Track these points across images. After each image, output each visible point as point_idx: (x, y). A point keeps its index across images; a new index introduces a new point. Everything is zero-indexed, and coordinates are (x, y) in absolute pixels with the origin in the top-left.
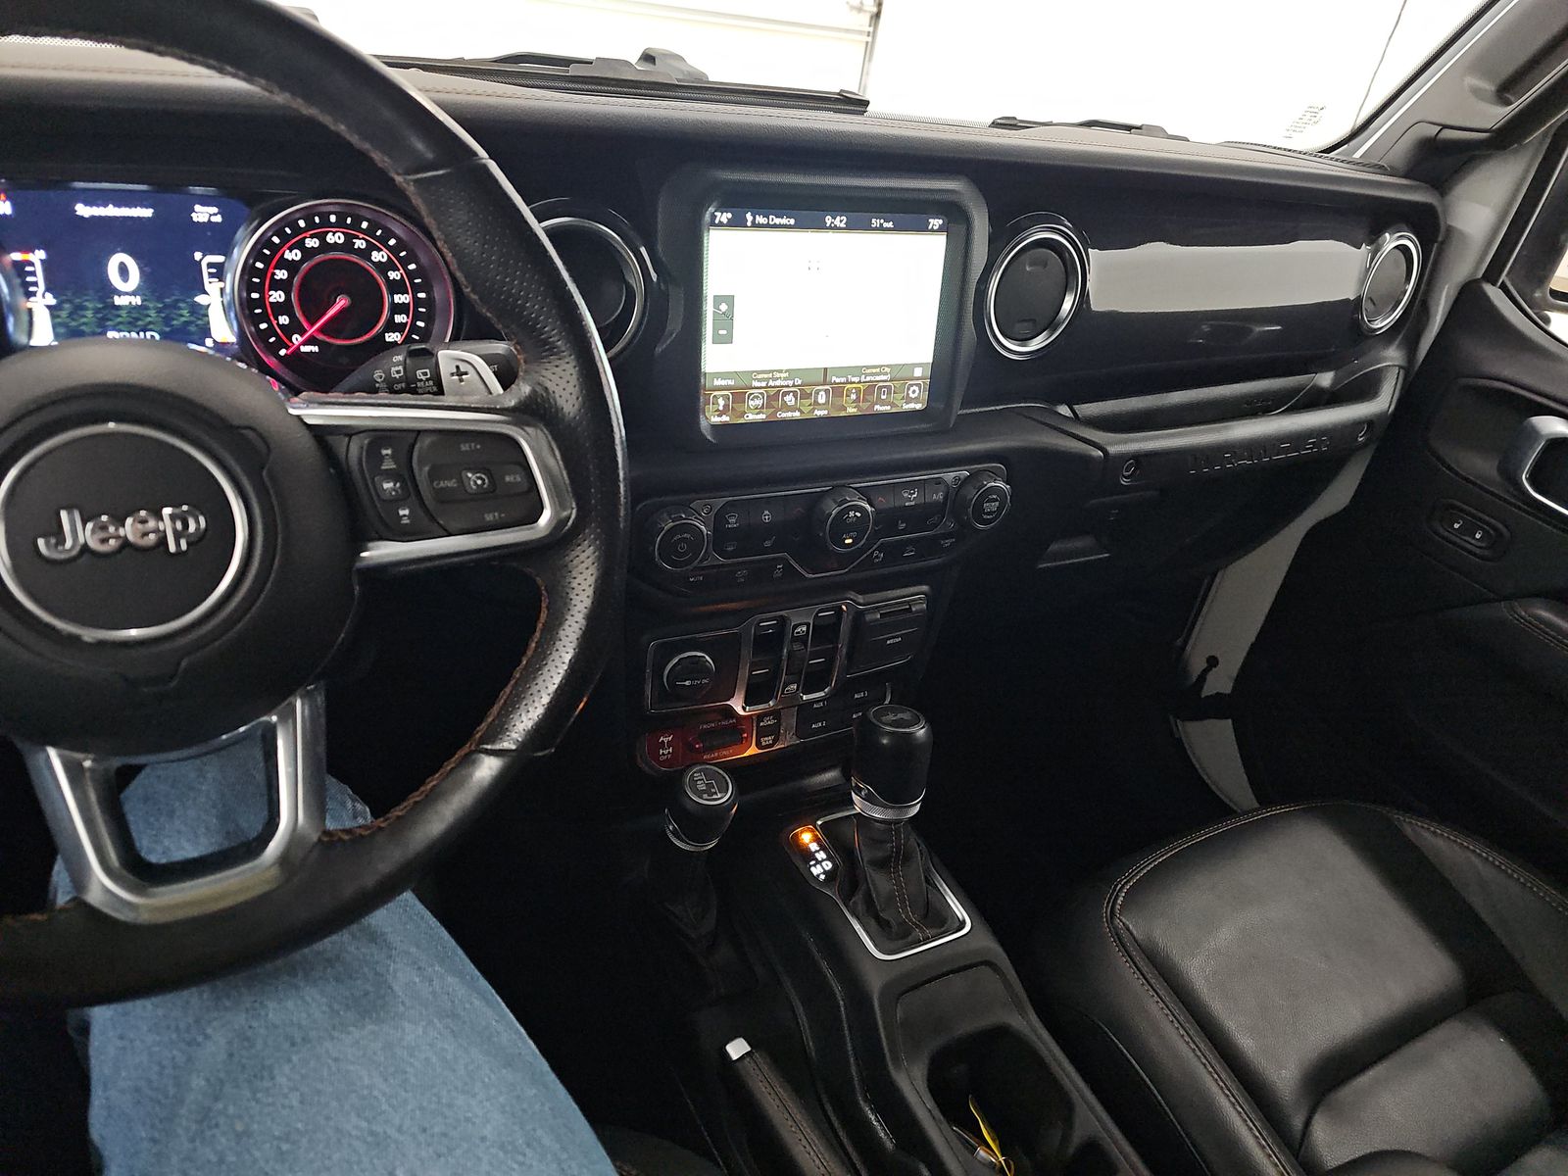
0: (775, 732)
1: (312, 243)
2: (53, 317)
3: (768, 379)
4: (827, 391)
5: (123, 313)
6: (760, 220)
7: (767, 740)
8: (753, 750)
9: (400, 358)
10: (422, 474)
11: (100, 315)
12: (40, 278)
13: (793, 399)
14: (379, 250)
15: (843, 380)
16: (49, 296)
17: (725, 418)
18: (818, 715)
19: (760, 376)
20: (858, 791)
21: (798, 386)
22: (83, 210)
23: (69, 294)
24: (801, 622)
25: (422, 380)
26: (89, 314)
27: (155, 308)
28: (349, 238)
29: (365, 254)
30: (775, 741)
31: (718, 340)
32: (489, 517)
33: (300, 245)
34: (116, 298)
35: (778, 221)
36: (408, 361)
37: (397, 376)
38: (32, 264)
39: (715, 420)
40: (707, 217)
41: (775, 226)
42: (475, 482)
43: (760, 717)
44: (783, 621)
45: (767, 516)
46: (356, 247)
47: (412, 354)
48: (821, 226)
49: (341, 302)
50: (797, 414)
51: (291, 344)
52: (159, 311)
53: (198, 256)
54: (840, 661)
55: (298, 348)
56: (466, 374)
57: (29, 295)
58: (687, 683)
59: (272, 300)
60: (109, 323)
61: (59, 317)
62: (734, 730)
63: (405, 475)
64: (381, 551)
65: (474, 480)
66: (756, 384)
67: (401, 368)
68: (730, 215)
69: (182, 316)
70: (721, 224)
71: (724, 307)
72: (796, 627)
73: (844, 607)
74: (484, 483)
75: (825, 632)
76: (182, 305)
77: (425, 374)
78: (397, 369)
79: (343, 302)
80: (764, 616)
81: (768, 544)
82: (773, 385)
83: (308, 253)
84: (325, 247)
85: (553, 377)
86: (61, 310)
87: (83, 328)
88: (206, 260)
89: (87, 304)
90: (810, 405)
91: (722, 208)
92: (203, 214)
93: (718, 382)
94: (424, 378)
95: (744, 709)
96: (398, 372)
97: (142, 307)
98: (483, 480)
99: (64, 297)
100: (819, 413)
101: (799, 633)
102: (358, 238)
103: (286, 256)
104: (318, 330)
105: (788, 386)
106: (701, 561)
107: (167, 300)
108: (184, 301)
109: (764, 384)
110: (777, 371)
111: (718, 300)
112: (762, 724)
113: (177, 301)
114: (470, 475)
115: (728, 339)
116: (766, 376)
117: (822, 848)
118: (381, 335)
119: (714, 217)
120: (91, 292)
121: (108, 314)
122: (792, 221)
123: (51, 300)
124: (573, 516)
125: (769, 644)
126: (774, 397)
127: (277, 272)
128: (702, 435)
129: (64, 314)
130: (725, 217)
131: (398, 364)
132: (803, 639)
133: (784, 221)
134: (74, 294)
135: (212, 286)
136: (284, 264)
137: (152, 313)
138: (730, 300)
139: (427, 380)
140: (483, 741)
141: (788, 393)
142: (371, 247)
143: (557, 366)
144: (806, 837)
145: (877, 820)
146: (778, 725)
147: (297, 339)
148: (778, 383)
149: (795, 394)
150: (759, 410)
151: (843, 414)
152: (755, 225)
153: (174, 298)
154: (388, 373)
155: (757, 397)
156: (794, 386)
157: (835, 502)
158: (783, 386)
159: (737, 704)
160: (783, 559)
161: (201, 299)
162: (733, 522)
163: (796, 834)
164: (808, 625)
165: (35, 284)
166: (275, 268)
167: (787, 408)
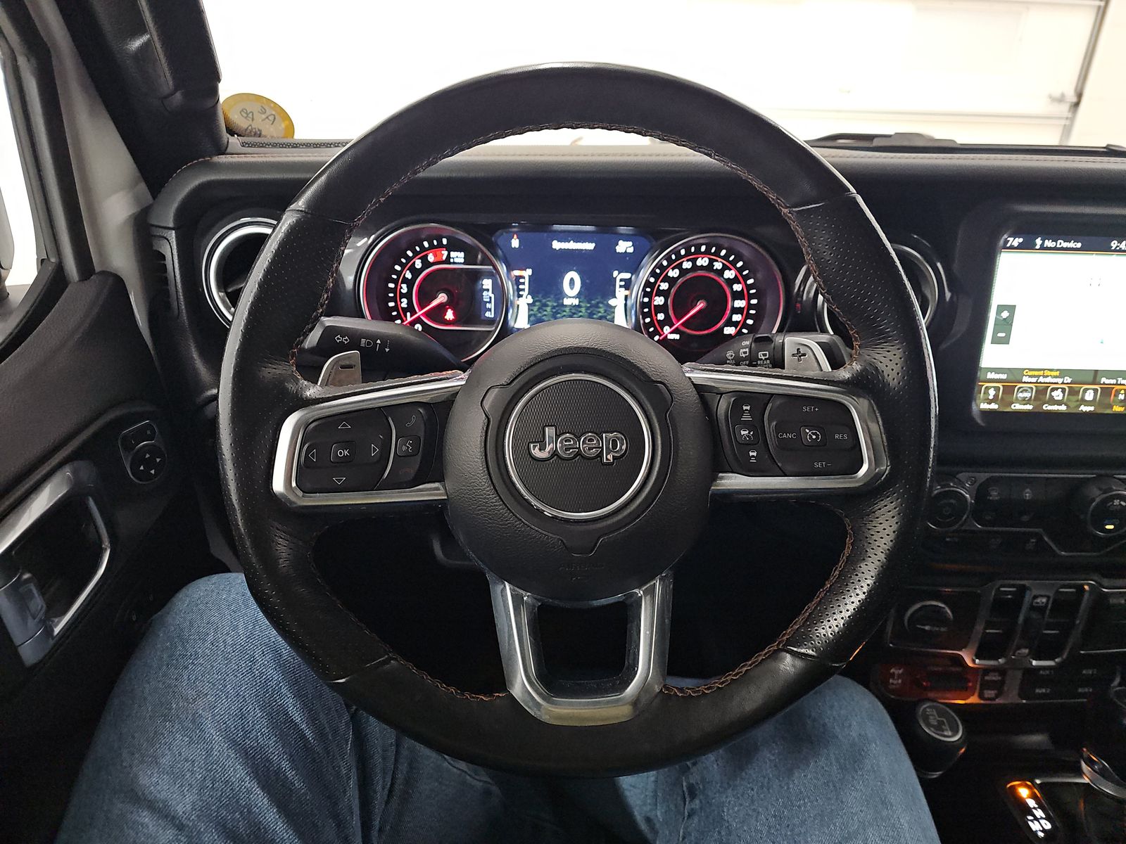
0: (999, 687)
1: (687, 265)
2: (530, 310)
3: (1039, 376)
4: (1095, 391)
5: (567, 309)
6: (1049, 243)
7: (990, 693)
8: (974, 699)
9: (748, 343)
10: (770, 427)
11: (554, 310)
12: (526, 287)
13: (1061, 395)
14: (730, 269)
15: (1113, 381)
16: (530, 297)
17: (994, 406)
18: (1044, 682)
19: (1031, 373)
20: (1090, 763)
21: (1068, 383)
22: (557, 245)
23: (540, 296)
24: (1040, 594)
25: (762, 359)
26: (549, 309)
27: (586, 307)
28: (711, 261)
29: (721, 272)
30: (997, 696)
31: (996, 341)
32: (818, 465)
33: (679, 266)
34: (565, 299)
35: (1065, 245)
36: (753, 345)
37: (744, 355)
38: (524, 278)
39: (984, 406)
40: (1002, 242)
41: (1062, 249)
42: (811, 436)
43: (986, 671)
44: (1022, 590)
45: (1028, 495)
46: (715, 268)
47: (757, 340)
48: (1107, 249)
49: (701, 305)
50: (1063, 408)
51: (662, 333)
52: (587, 308)
53: (615, 273)
54: (1075, 637)
55: (667, 336)
56: (804, 355)
57: (520, 296)
58: (927, 628)
59: (656, 303)
60: (559, 315)
61: (532, 310)
62: (959, 678)
63: (757, 426)
64: (733, 481)
65: (810, 434)
66: (1025, 379)
67: (747, 350)
68: (1021, 240)
69: (599, 312)
70: (1012, 247)
71: (1005, 314)
72: (1035, 597)
73: (1086, 587)
74: (817, 438)
75: (1064, 606)
76: (601, 305)
77: (764, 355)
78: (744, 350)
79: (702, 305)
80: (1007, 582)
81: (1025, 518)
82: (1043, 381)
83: (683, 272)
84: (695, 267)
85: (883, 359)
86: (535, 306)
87: (544, 318)
88: (620, 276)
89: (548, 303)
90: (1078, 401)
91: (1015, 235)
92: (624, 247)
93: (990, 376)
94: (763, 358)
95: (974, 661)
96: (745, 353)
97: (579, 306)
98: (817, 435)
99: (537, 299)
100: (1084, 408)
101: (1037, 603)
102: (717, 261)
103: (669, 275)
104: (682, 324)
105: (1057, 383)
106: (962, 525)
107: (593, 302)
108: (602, 303)
109: (1034, 380)
110: (1049, 370)
111: (1001, 308)
112: (986, 678)
113: (598, 303)
114: (808, 431)
115: (1006, 341)
116: (1036, 373)
117: (1041, 807)
118: (722, 329)
119: (1006, 242)
120: (552, 296)
121: (559, 311)
122: (1079, 245)
123: (530, 300)
124: (887, 472)
125: (1007, 608)
126: (1042, 393)
127: (662, 284)
128: (973, 419)
129: (535, 309)
130: (1017, 241)
131: (745, 347)
132: (1041, 610)
133: (1072, 245)
134: (542, 297)
135: (621, 293)
136: (666, 279)
137: (583, 310)
138: (1012, 309)
139: (766, 359)
140: (789, 643)
141: (1057, 389)
142: (725, 268)
143: (888, 351)
144: (1024, 792)
145: (1108, 795)
146: (1003, 683)
147: (667, 329)
148: (1048, 380)
149: (1063, 390)
150: (1025, 401)
151: (1108, 411)
152: (1043, 248)
153: (597, 300)
154: (737, 353)
155: (1026, 391)
156: (1063, 383)
157: (1100, 489)
158: (1052, 383)
159: (968, 658)
160: (1036, 534)
161: (612, 302)
162: (994, 495)
163: (1013, 787)
164: (1048, 597)
165: (523, 290)
166: (661, 282)
167: (1053, 401)
